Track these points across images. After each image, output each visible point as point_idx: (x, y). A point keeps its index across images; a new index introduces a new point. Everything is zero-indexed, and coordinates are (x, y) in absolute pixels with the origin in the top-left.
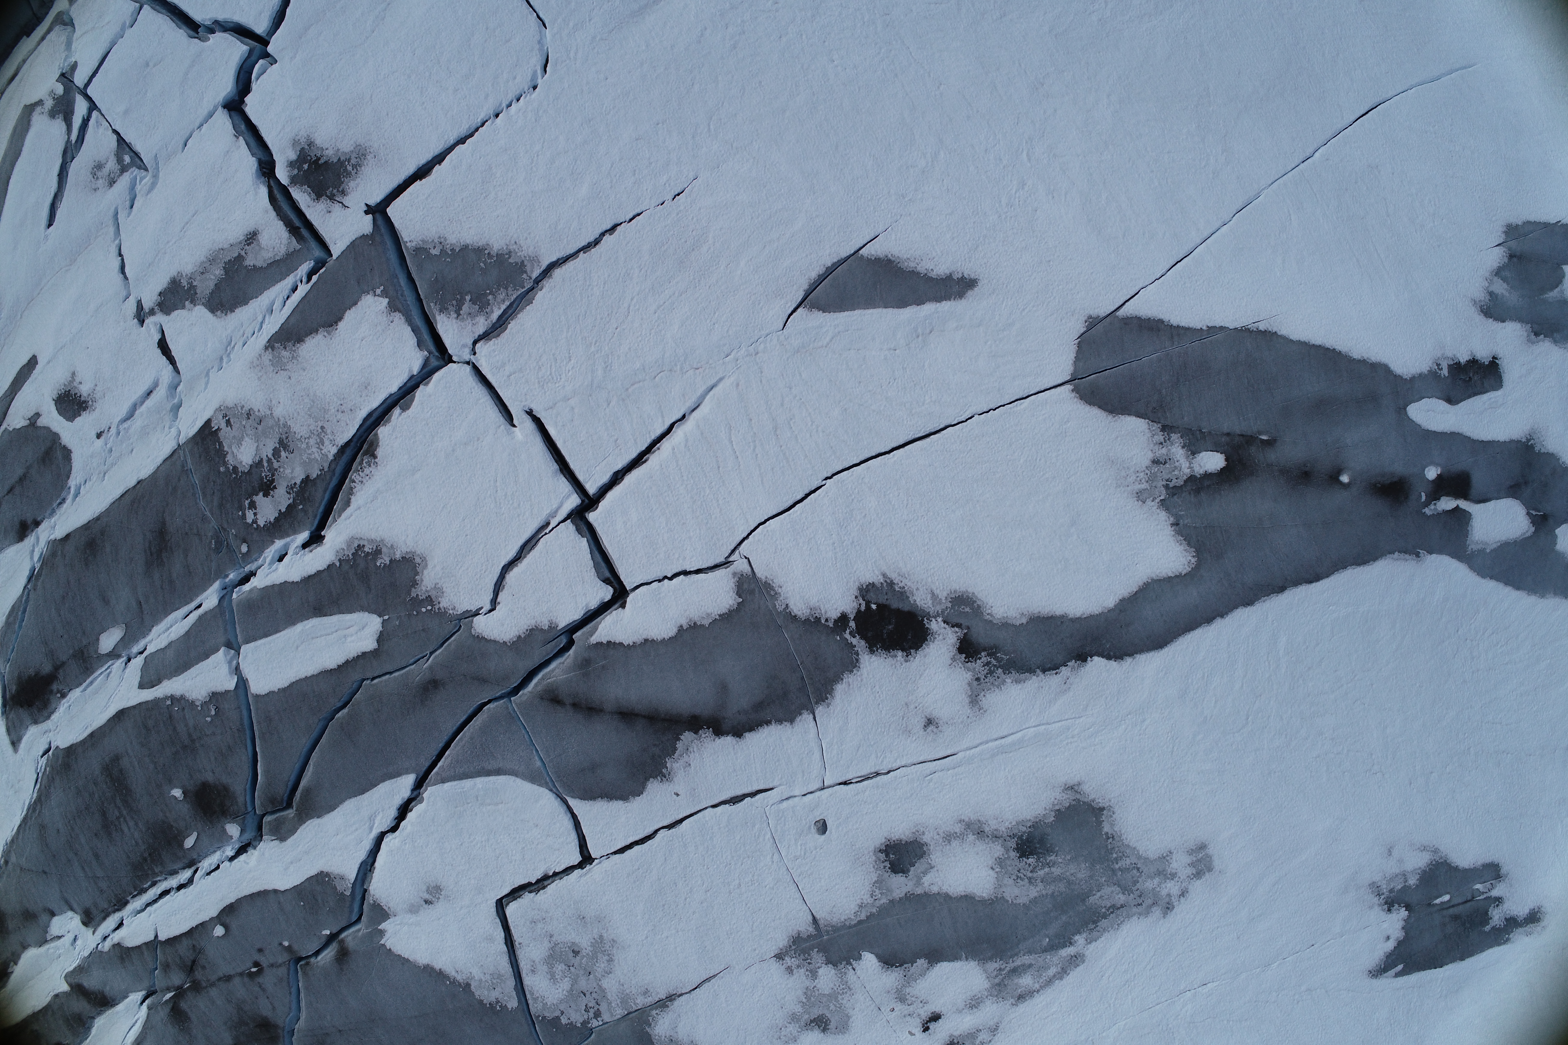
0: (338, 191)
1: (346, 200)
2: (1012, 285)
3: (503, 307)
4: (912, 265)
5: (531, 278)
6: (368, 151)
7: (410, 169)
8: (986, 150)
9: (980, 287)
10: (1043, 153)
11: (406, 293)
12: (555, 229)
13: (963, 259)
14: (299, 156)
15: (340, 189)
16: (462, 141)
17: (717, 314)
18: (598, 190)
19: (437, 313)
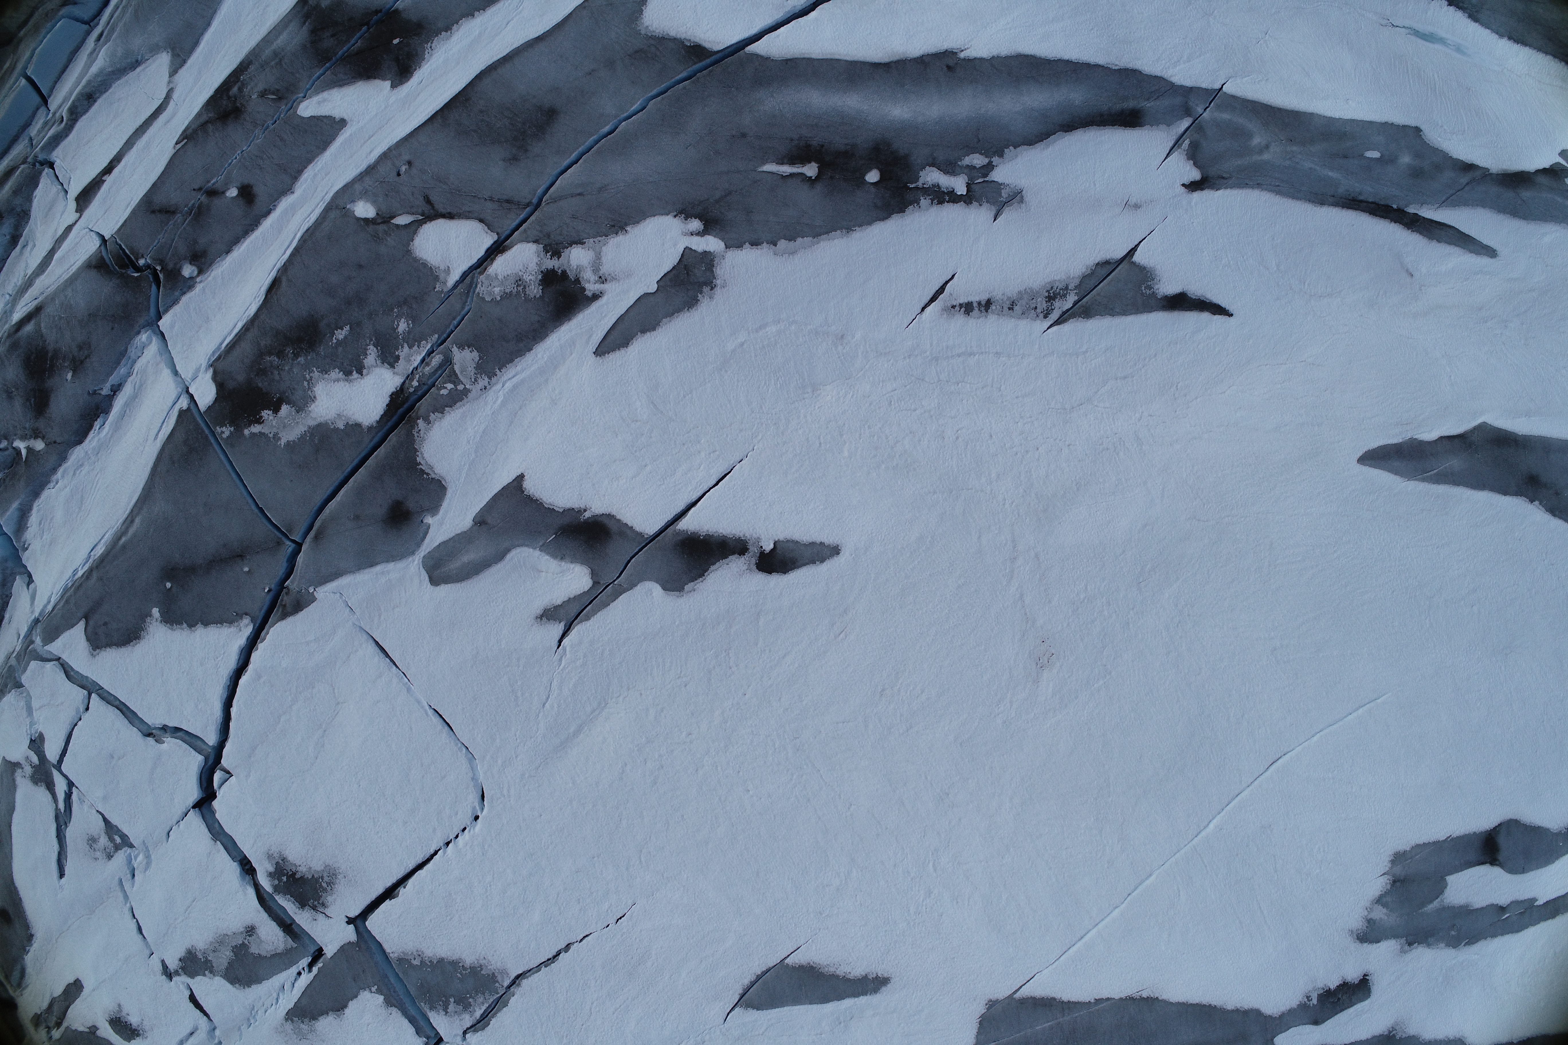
0: (319, 903)
1: (328, 911)
2: (920, 980)
3: (484, 1008)
4: (832, 970)
5: (503, 986)
6: (337, 871)
7: (379, 890)
8: (895, 865)
9: (892, 983)
10: (948, 863)
11: (397, 989)
12: (517, 948)
13: (877, 962)
14: (276, 869)
15: (321, 902)
16: (420, 866)
17: (666, 1014)
18: (549, 917)
19: (428, 1011)
